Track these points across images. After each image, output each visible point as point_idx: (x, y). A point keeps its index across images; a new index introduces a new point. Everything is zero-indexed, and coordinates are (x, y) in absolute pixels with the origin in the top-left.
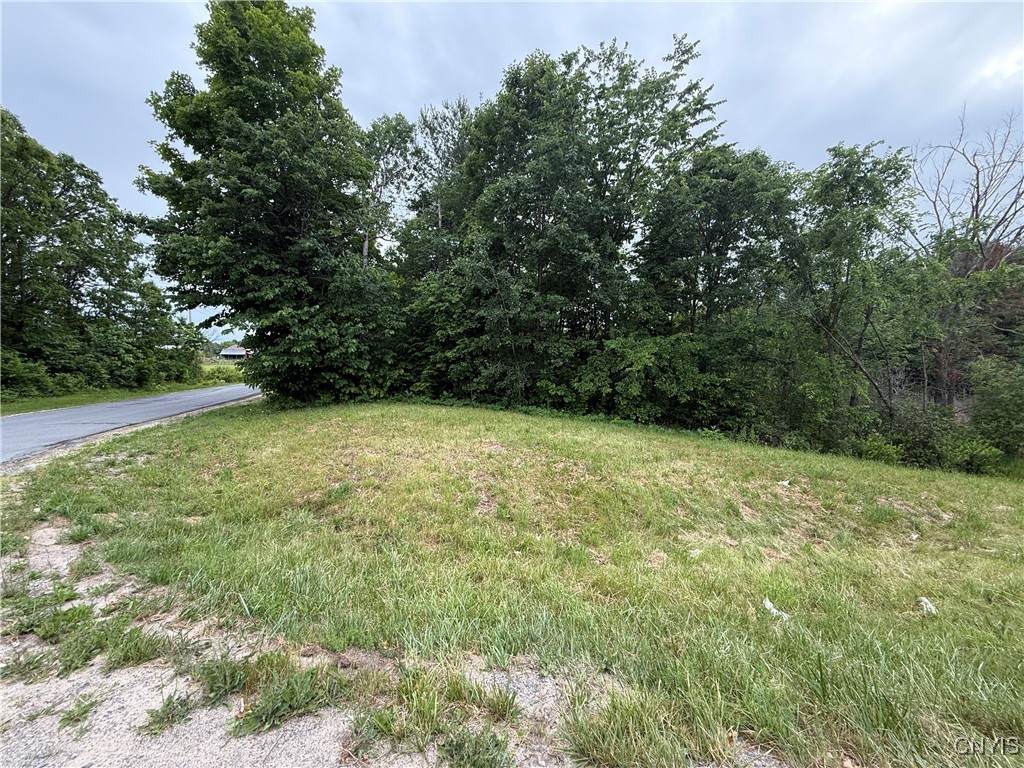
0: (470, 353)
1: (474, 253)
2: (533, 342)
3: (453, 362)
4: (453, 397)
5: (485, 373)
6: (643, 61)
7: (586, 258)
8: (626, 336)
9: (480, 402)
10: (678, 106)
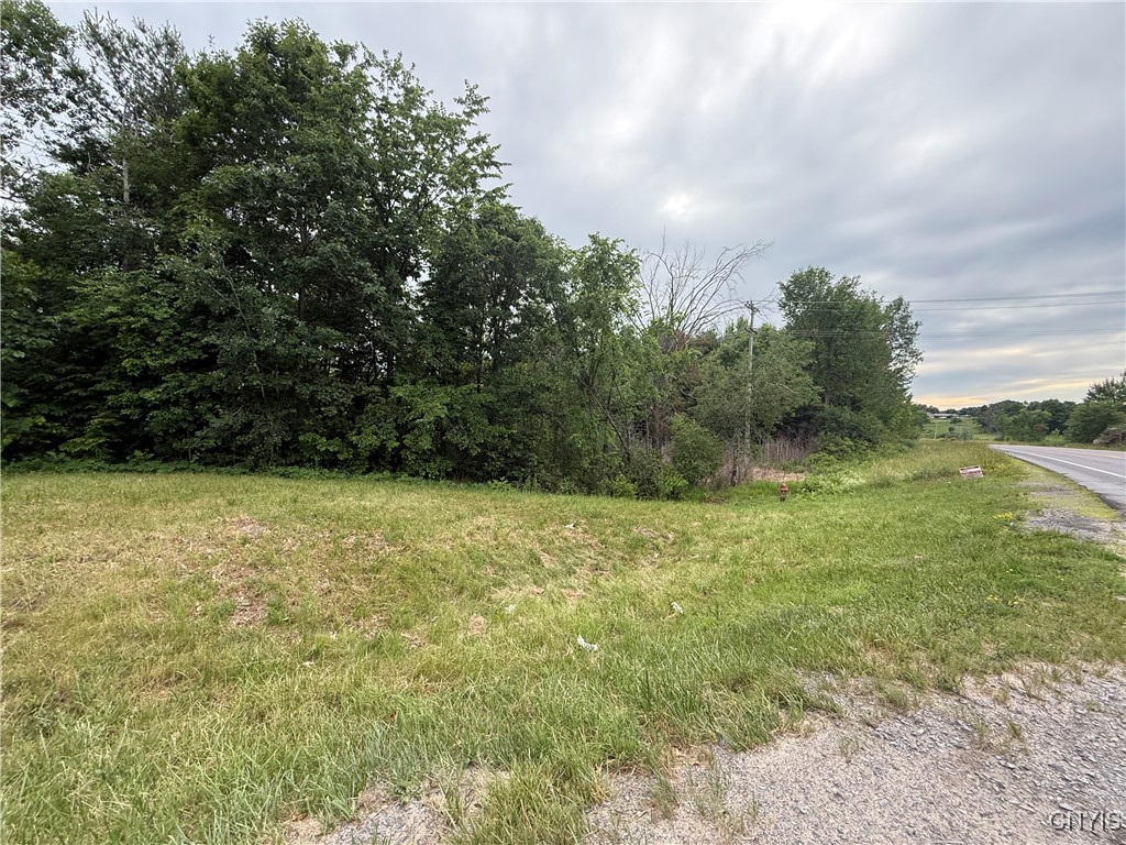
0: (190, 395)
1: (199, 255)
2: (294, 383)
3: (155, 407)
4: (153, 459)
5: (216, 423)
6: (432, 92)
7: (369, 289)
8: (414, 383)
9: (206, 464)
10: (466, 152)
